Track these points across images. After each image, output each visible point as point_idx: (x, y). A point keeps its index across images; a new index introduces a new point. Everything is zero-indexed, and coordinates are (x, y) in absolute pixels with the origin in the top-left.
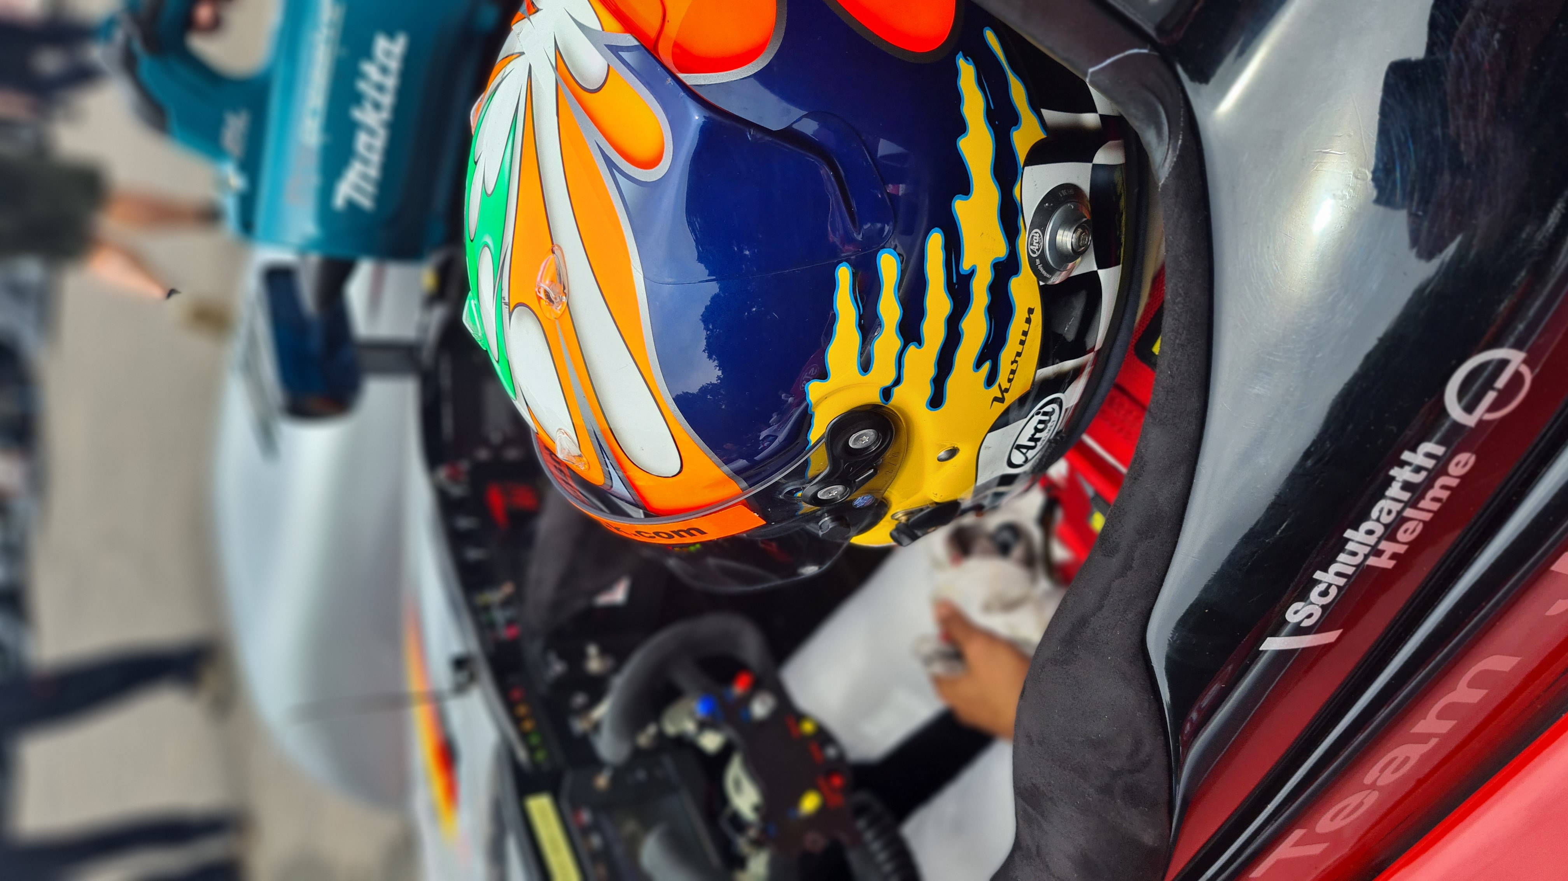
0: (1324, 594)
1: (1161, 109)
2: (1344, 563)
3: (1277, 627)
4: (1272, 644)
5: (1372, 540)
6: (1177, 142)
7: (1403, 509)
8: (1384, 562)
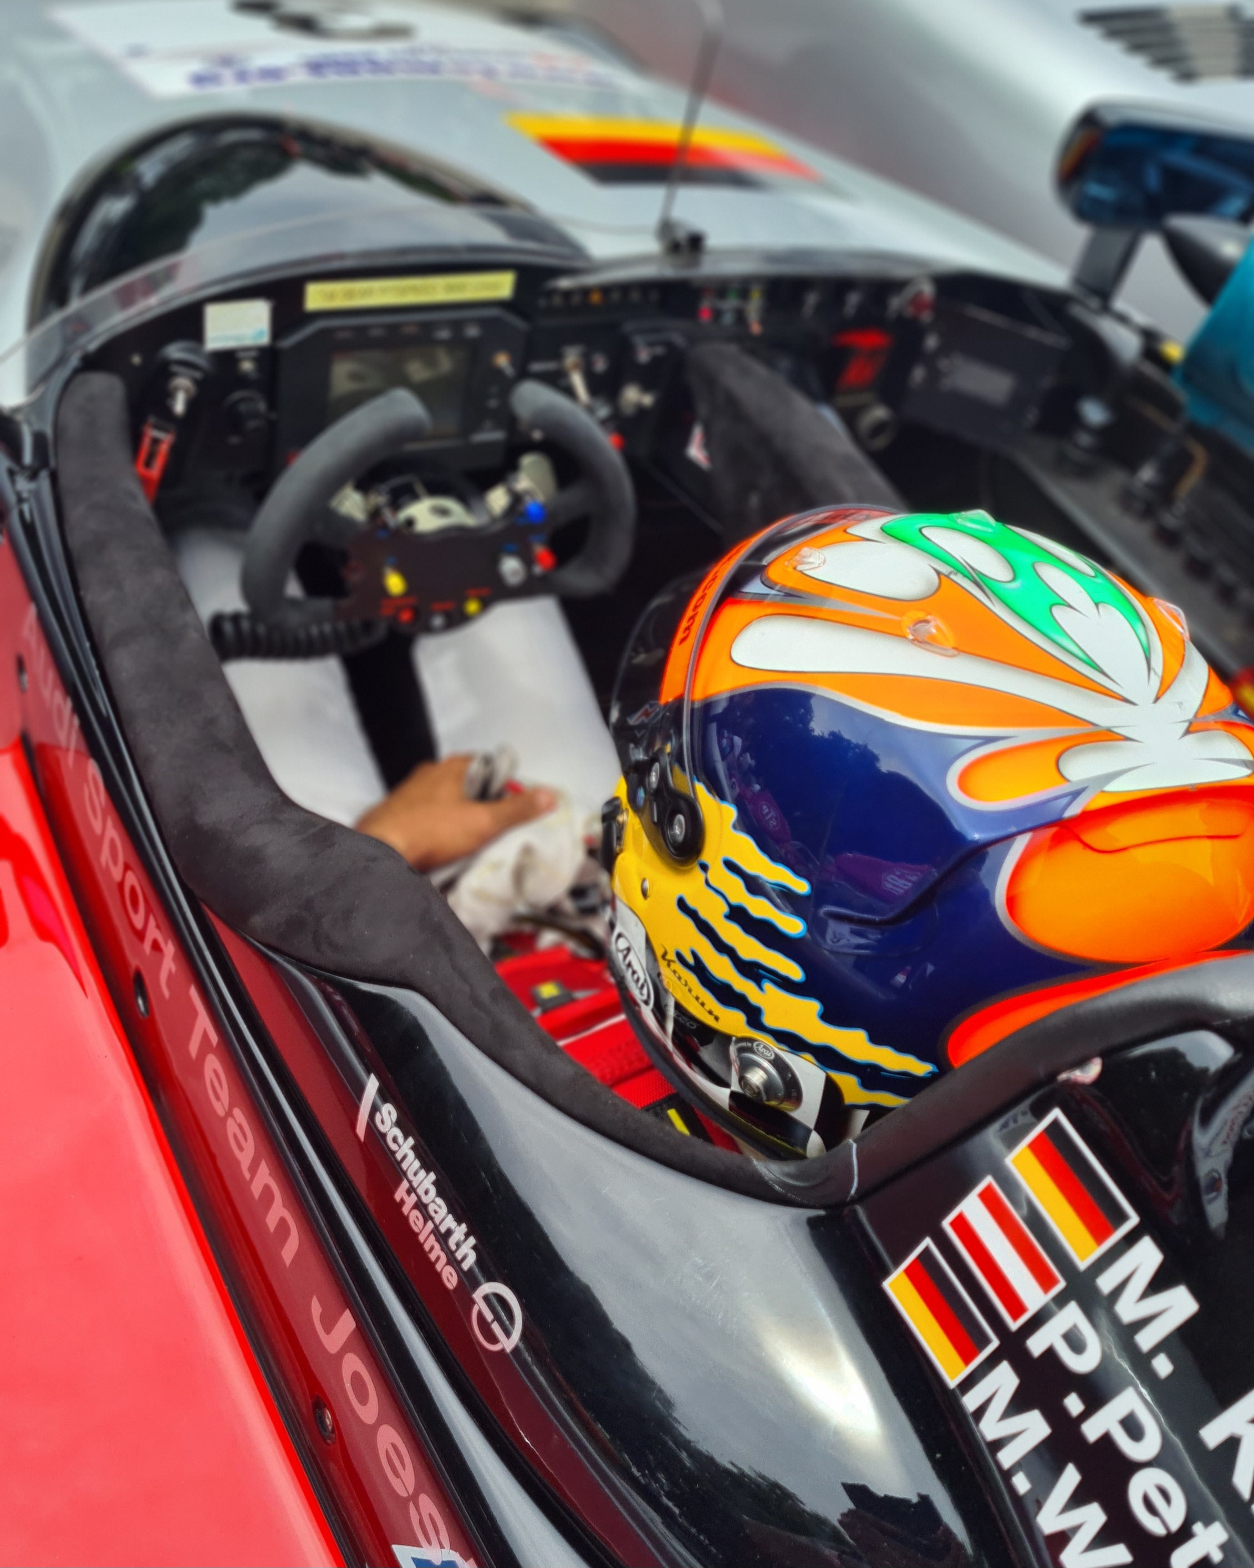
0: (395, 1140)
1: (806, 1184)
2: (411, 1164)
3: (385, 1094)
4: (372, 1085)
5: (421, 1191)
6: (778, 1185)
7: (433, 1222)
8: (400, 1194)
